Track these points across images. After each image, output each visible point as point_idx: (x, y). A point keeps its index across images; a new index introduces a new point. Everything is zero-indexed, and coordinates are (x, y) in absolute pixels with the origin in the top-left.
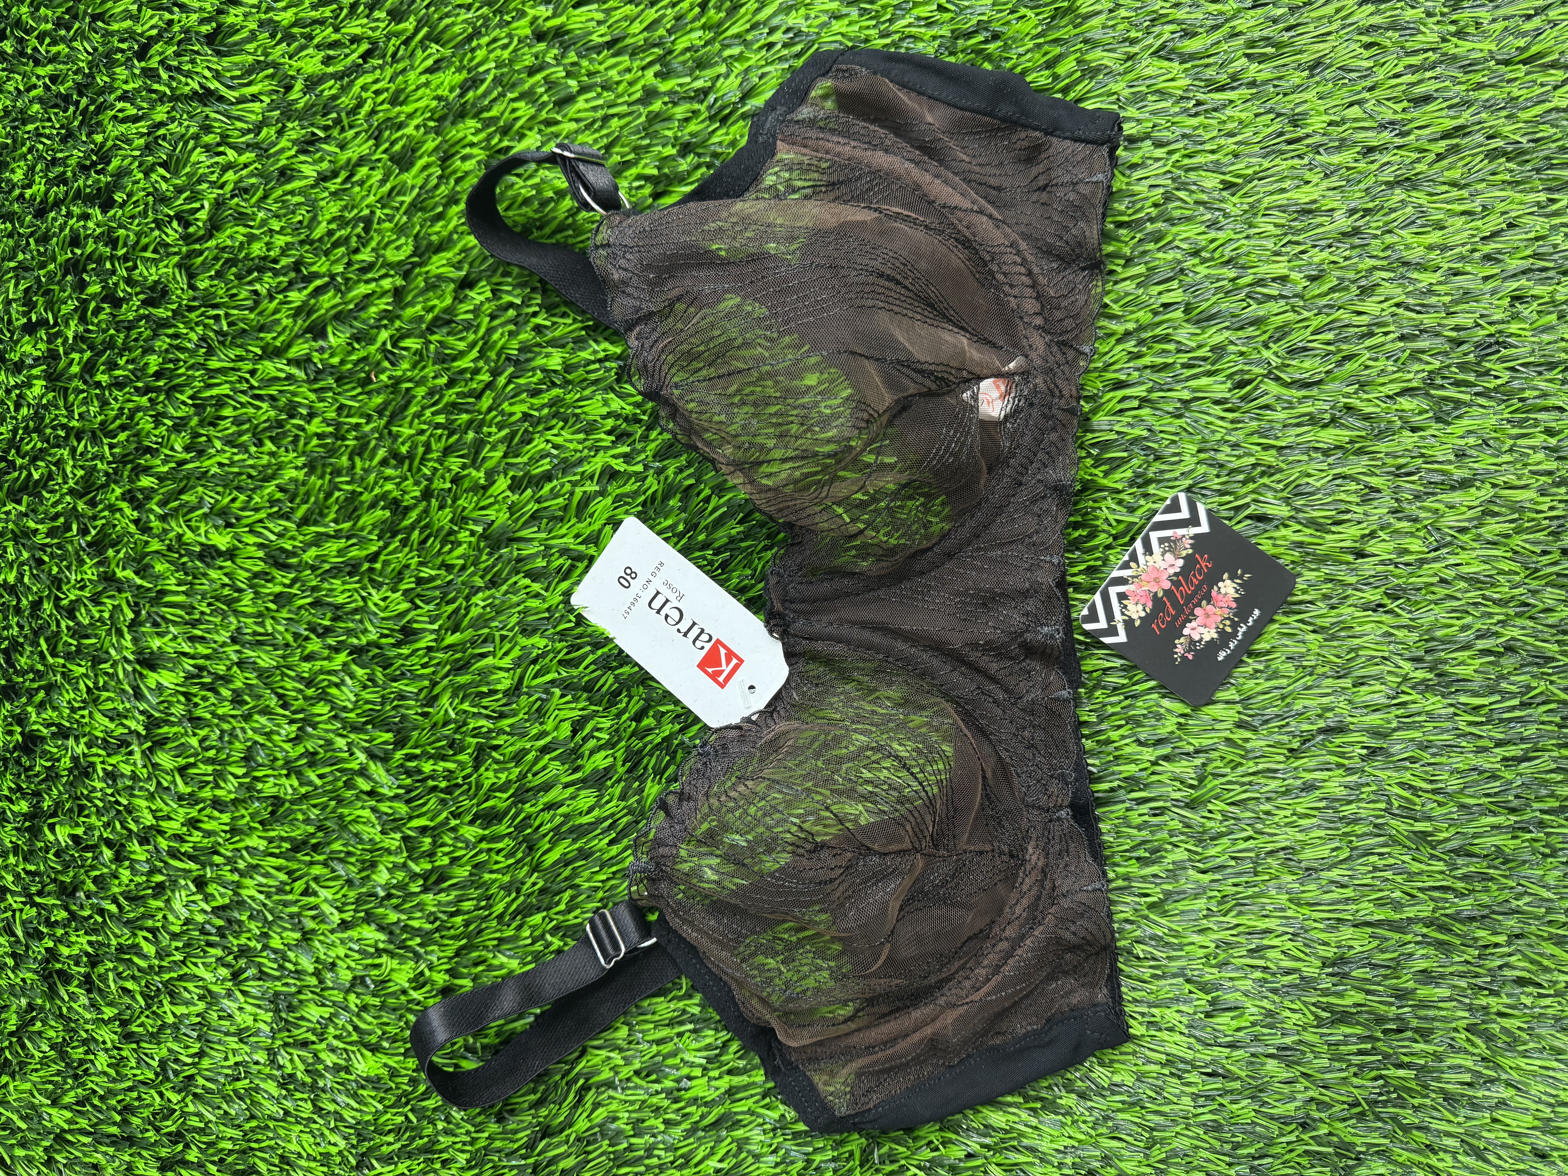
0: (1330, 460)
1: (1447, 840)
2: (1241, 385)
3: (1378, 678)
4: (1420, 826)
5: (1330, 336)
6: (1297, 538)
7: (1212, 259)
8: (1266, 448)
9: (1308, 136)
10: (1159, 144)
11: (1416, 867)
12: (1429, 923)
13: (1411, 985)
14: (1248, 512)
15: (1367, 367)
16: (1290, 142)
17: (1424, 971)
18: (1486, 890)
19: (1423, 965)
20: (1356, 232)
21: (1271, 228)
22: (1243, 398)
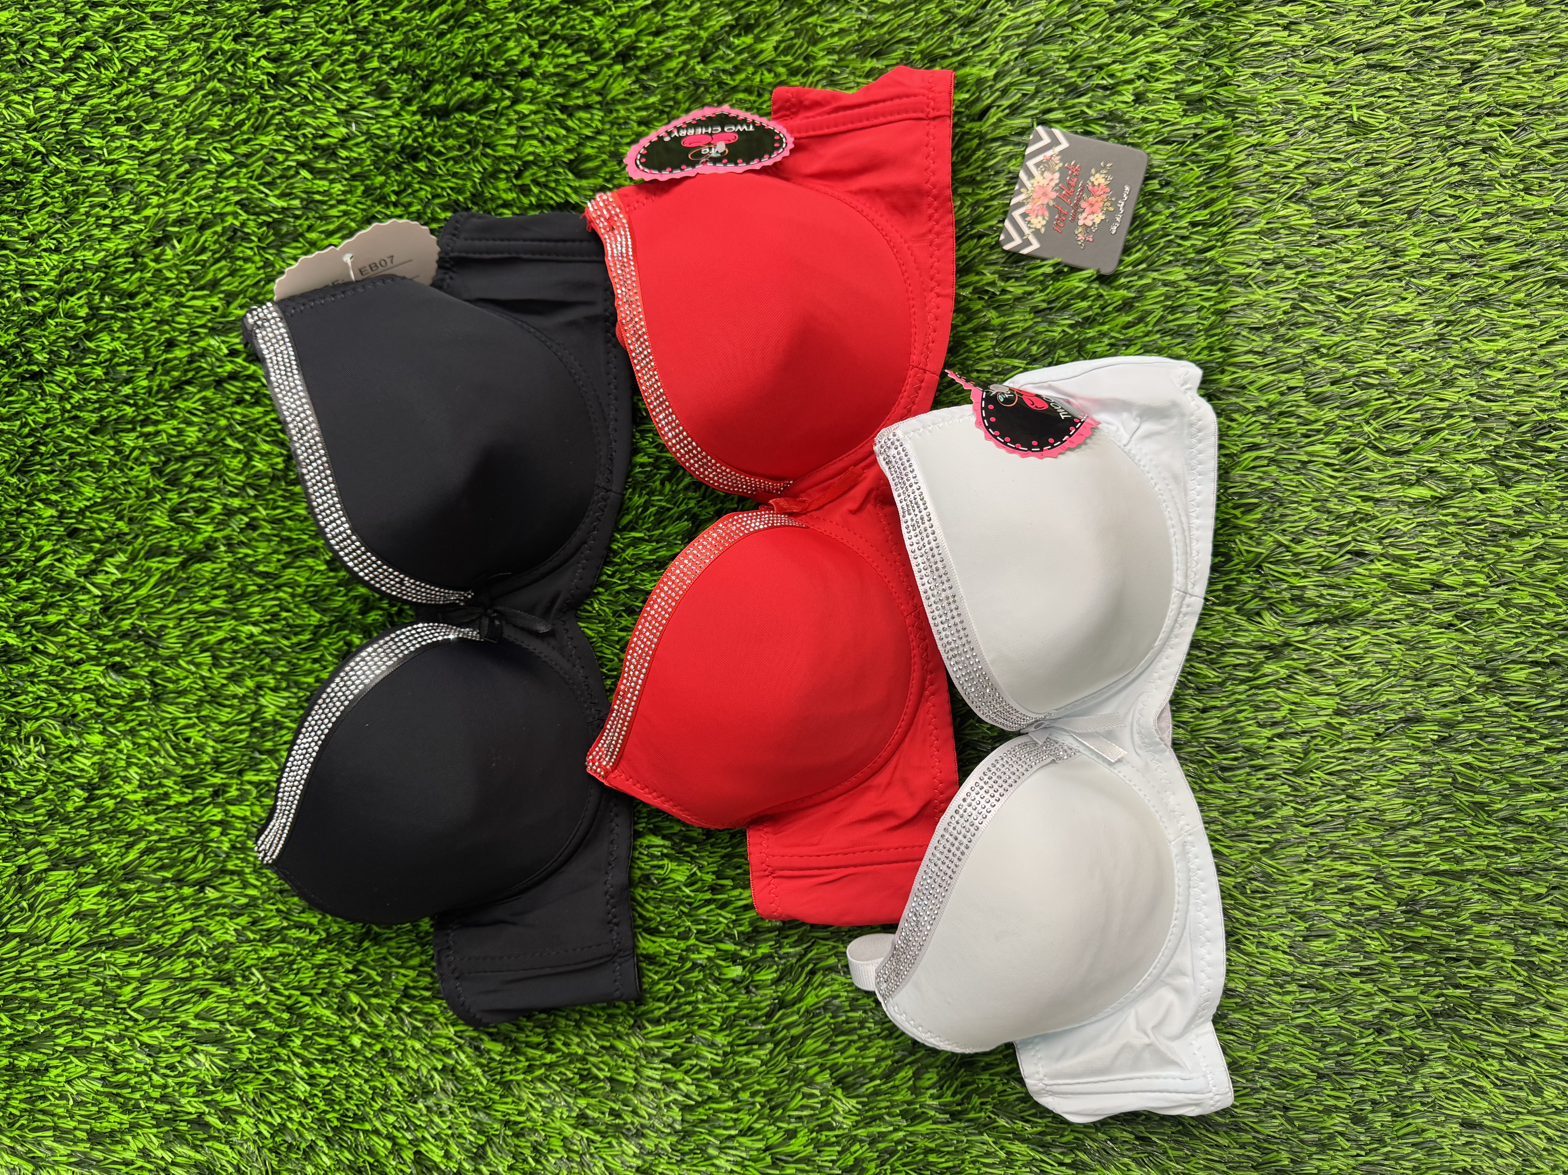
0: (1415, 511)
1: (1501, 810)
2: (1346, 451)
3: (1449, 681)
4: (1479, 798)
5: (1418, 415)
6: (1388, 570)
7: (1327, 355)
8: (1365, 499)
9: (1405, 264)
10: (1289, 267)
11: (1475, 830)
12: (1484, 875)
13: (1469, 922)
14: (1349, 548)
15: (1446, 440)
16: (1391, 268)
17: (1479, 913)
18: (1530, 850)
19: (1479, 907)
20: (1442, 337)
21: (1374, 333)
22: (1348, 461)
